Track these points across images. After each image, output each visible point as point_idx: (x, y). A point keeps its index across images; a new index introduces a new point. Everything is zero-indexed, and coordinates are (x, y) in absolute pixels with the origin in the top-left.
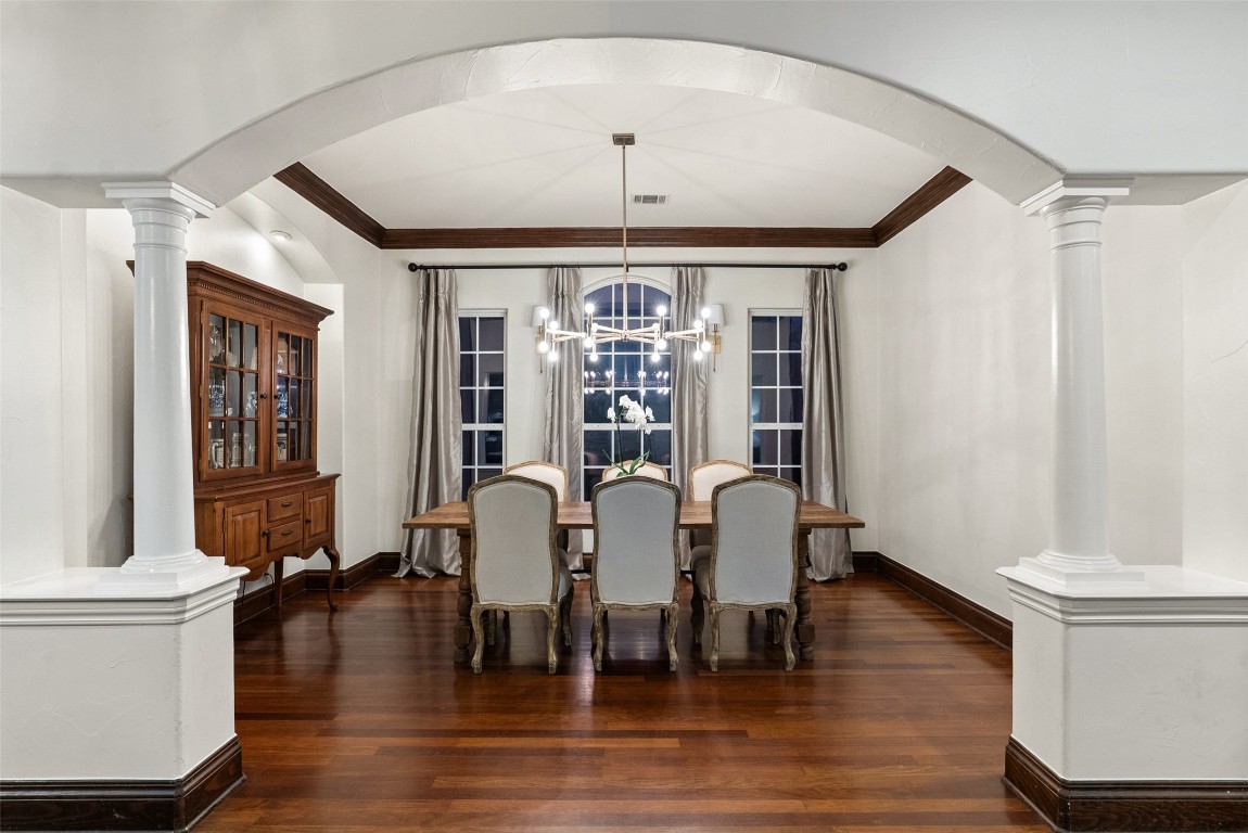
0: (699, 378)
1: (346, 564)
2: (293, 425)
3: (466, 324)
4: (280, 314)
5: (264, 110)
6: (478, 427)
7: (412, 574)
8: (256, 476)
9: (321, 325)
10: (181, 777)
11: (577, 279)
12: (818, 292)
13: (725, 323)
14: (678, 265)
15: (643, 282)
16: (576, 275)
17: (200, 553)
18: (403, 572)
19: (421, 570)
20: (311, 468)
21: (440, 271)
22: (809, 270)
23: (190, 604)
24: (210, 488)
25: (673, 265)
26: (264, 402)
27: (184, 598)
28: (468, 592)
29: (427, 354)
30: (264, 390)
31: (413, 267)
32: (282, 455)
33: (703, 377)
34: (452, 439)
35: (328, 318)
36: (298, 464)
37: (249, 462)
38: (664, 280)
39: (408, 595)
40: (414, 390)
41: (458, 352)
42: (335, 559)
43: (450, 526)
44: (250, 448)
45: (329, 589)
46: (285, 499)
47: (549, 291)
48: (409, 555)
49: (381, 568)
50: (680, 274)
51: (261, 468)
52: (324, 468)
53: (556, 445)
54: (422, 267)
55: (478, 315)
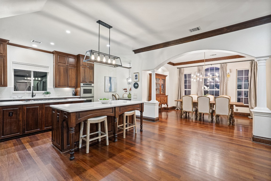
0: (225, 82)
1: (169, 107)
2: (163, 89)
3: (185, 75)
4: (162, 77)
5: (162, 62)
6: (187, 90)
7: (177, 109)
8: (159, 95)
9: (166, 77)
10: (155, 118)
11: (203, 68)
12: (253, 65)
13: (231, 72)
14: (221, 63)
15: (215, 67)
16: (202, 67)
17: (156, 100)
18: (176, 109)
19: (178, 109)
20: (165, 94)
21: (182, 68)
22: (251, 61)
23: (156, 104)
24: (157, 96)
25: (220, 64)
26: (160, 87)
27: (155, 103)
28: (182, 109)
29: (180, 80)
30: (160, 85)
31: (178, 68)
32: (162, 93)
33: (226, 82)
34: (183, 91)
35: (167, 76)
36: (164, 94)
37: (159, 93)
38: (218, 66)
39: (177, 112)
40: (178, 85)
41: (184, 79)
42: (167, 105)
43: (180, 101)
44: (159, 92)
45: (167, 110)
46: (162, 98)
47: (198, 69)
48: (177, 107)
49: (173, 108)
50: (221, 65)
51: (160, 94)
52: (166, 95)
53: (199, 92)
54: (179, 68)
55: (187, 74)
